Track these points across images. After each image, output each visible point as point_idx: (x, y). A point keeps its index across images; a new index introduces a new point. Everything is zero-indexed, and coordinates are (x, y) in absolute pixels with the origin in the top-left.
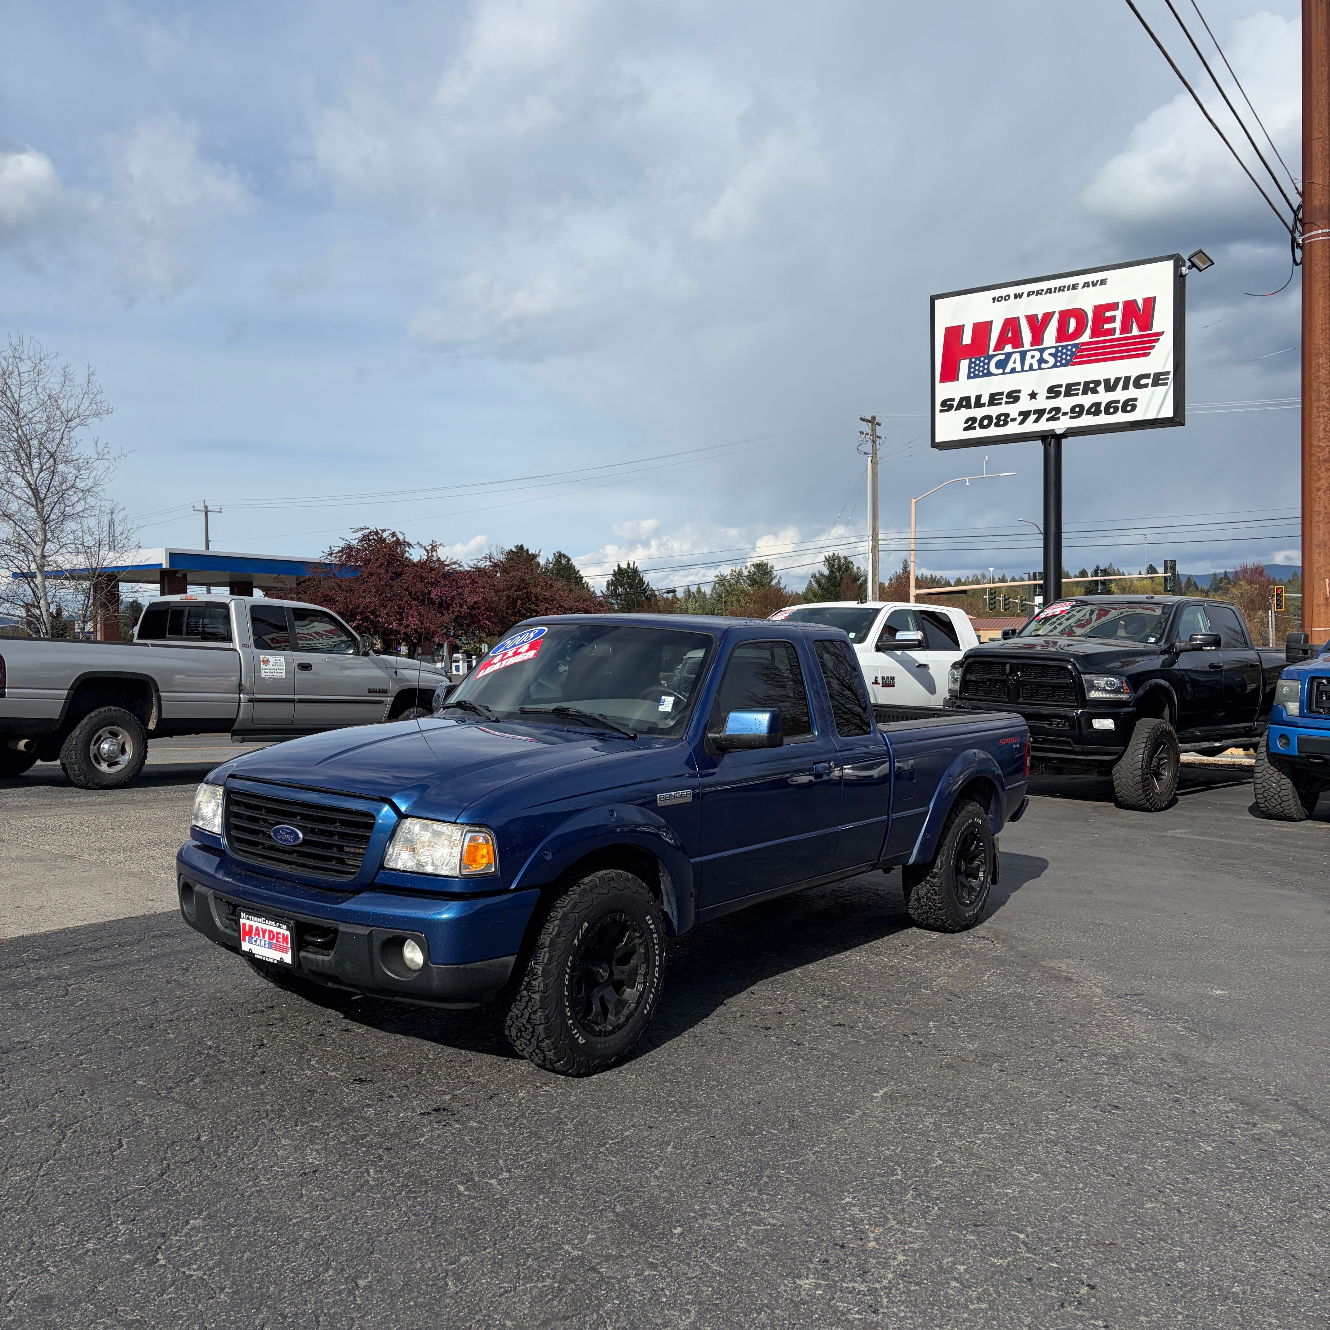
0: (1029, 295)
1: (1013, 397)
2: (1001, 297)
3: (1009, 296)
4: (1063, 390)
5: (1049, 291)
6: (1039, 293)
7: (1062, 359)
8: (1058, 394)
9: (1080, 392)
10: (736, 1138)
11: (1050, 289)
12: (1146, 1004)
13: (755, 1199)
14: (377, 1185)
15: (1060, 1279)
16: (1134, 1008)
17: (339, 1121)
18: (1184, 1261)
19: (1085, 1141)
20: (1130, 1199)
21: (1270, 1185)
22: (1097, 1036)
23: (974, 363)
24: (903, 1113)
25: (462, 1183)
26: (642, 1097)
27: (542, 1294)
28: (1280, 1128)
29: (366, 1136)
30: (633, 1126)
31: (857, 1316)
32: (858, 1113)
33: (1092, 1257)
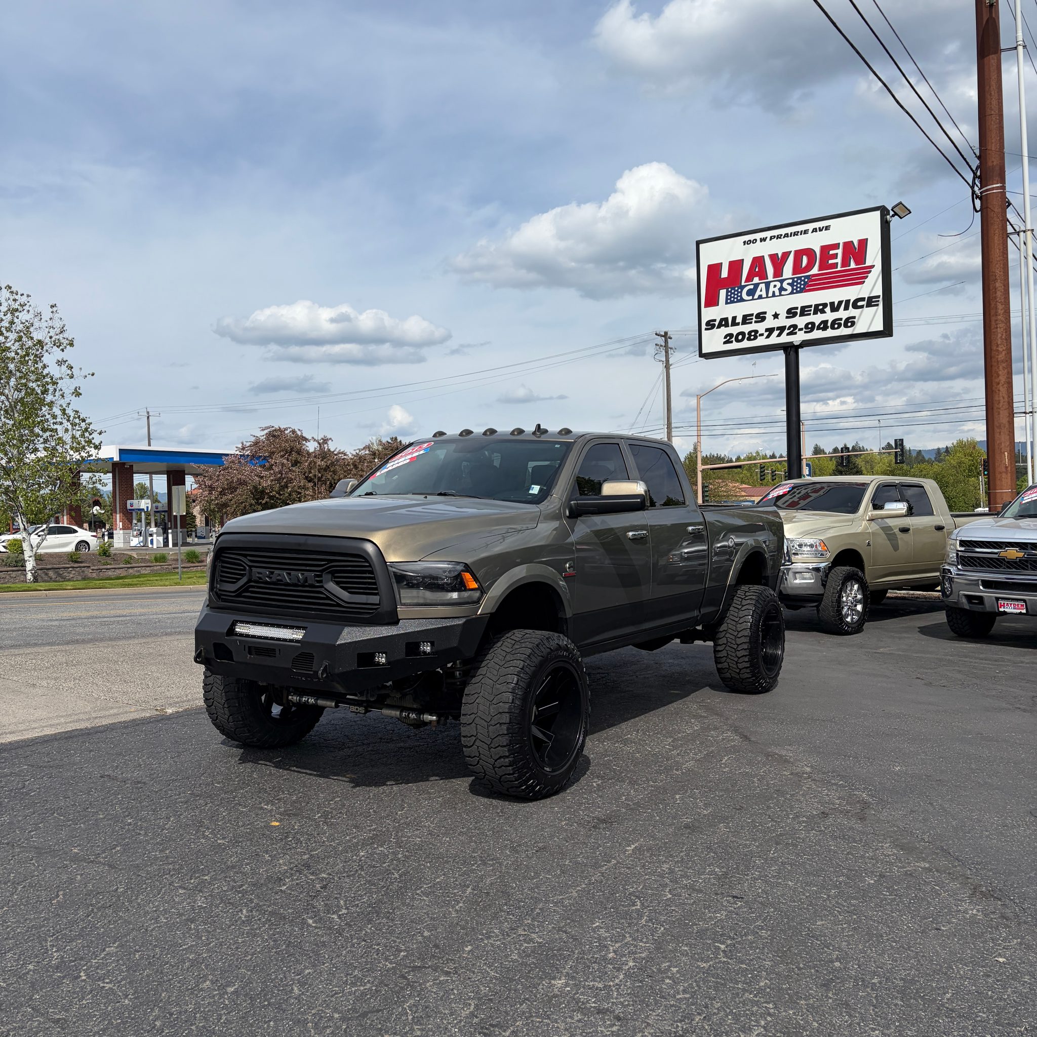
0: (771, 239)
1: (761, 317)
2: (750, 241)
3: (756, 240)
4: (799, 311)
5: (786, 235)
6: (779, 237)
7: (797, 287)
8: (795, 315)
9: (812, 312)
10: (520, 881)
11: (787, 234)
12: (842, 777)
13: (529, 925)
14: (247, 920)
15: (745, 976)
16: (833, 782)
17: (223, 875)
18: (840, 961)
19: (780, 878)
20: (806, 918)
21: (913, 906)
22: (801, 802)
23: (731, 292)
24: (647, 862)
25: (312, 918)
26: (452, 854)
27: (363, 994)
28: (927, 865)
29: (242, 885)
30: (444, 875)
31: (593, 1005)
32: (613, 861)
33: (772, 960)
